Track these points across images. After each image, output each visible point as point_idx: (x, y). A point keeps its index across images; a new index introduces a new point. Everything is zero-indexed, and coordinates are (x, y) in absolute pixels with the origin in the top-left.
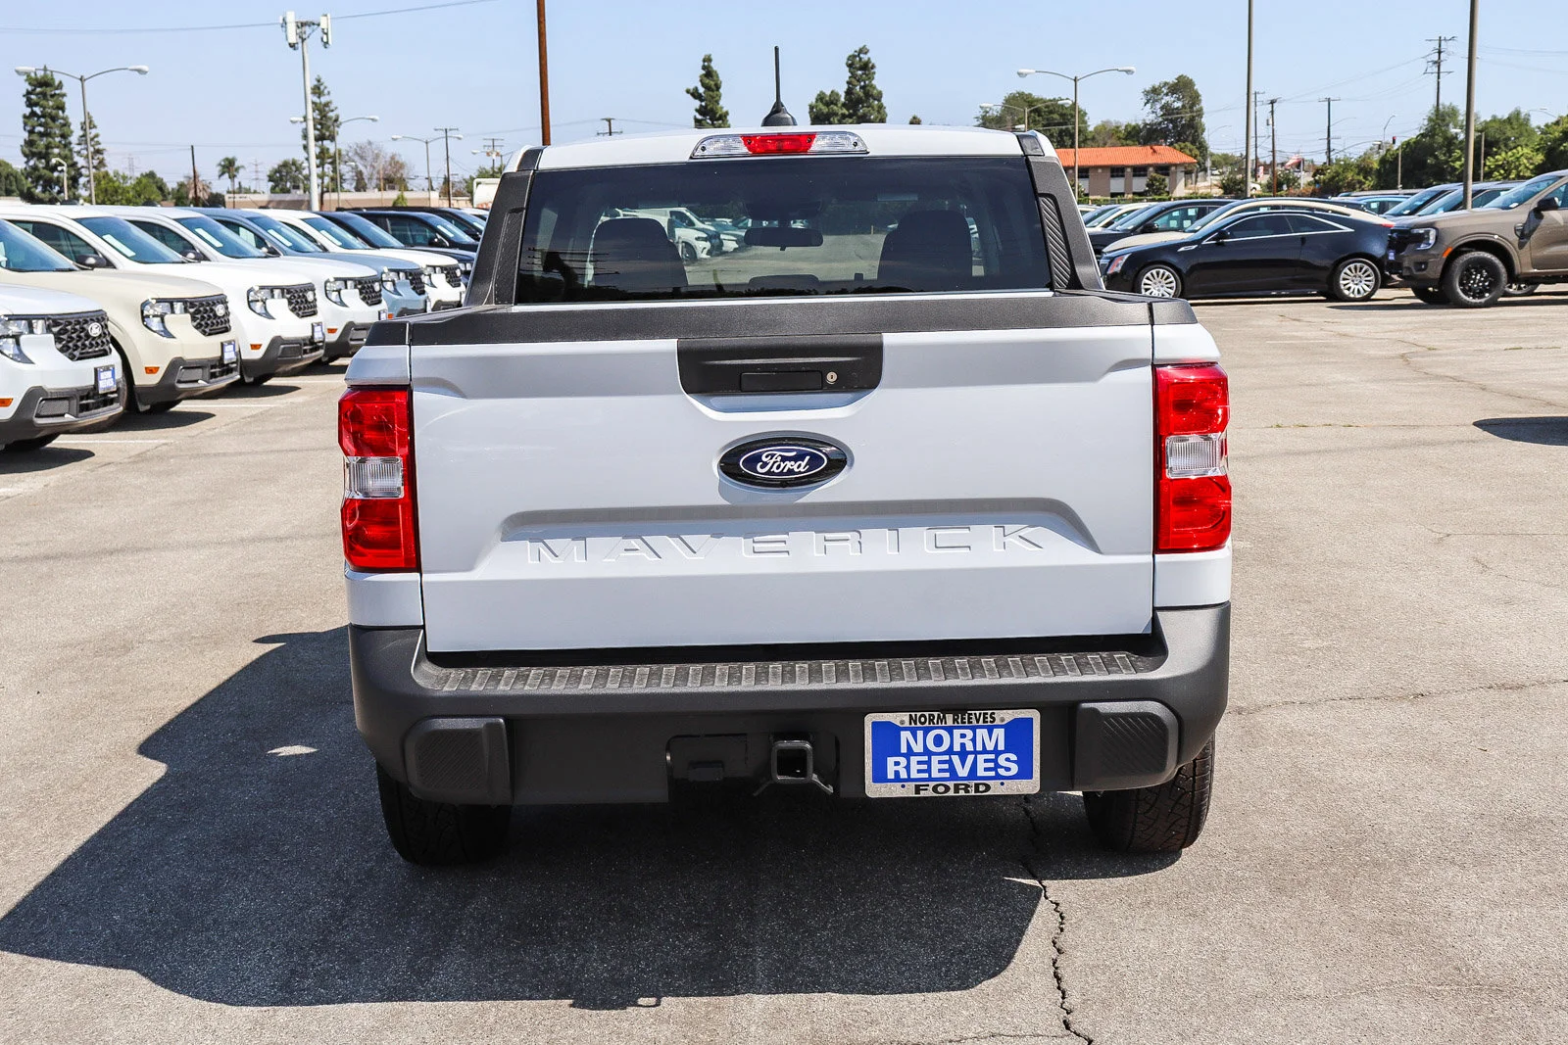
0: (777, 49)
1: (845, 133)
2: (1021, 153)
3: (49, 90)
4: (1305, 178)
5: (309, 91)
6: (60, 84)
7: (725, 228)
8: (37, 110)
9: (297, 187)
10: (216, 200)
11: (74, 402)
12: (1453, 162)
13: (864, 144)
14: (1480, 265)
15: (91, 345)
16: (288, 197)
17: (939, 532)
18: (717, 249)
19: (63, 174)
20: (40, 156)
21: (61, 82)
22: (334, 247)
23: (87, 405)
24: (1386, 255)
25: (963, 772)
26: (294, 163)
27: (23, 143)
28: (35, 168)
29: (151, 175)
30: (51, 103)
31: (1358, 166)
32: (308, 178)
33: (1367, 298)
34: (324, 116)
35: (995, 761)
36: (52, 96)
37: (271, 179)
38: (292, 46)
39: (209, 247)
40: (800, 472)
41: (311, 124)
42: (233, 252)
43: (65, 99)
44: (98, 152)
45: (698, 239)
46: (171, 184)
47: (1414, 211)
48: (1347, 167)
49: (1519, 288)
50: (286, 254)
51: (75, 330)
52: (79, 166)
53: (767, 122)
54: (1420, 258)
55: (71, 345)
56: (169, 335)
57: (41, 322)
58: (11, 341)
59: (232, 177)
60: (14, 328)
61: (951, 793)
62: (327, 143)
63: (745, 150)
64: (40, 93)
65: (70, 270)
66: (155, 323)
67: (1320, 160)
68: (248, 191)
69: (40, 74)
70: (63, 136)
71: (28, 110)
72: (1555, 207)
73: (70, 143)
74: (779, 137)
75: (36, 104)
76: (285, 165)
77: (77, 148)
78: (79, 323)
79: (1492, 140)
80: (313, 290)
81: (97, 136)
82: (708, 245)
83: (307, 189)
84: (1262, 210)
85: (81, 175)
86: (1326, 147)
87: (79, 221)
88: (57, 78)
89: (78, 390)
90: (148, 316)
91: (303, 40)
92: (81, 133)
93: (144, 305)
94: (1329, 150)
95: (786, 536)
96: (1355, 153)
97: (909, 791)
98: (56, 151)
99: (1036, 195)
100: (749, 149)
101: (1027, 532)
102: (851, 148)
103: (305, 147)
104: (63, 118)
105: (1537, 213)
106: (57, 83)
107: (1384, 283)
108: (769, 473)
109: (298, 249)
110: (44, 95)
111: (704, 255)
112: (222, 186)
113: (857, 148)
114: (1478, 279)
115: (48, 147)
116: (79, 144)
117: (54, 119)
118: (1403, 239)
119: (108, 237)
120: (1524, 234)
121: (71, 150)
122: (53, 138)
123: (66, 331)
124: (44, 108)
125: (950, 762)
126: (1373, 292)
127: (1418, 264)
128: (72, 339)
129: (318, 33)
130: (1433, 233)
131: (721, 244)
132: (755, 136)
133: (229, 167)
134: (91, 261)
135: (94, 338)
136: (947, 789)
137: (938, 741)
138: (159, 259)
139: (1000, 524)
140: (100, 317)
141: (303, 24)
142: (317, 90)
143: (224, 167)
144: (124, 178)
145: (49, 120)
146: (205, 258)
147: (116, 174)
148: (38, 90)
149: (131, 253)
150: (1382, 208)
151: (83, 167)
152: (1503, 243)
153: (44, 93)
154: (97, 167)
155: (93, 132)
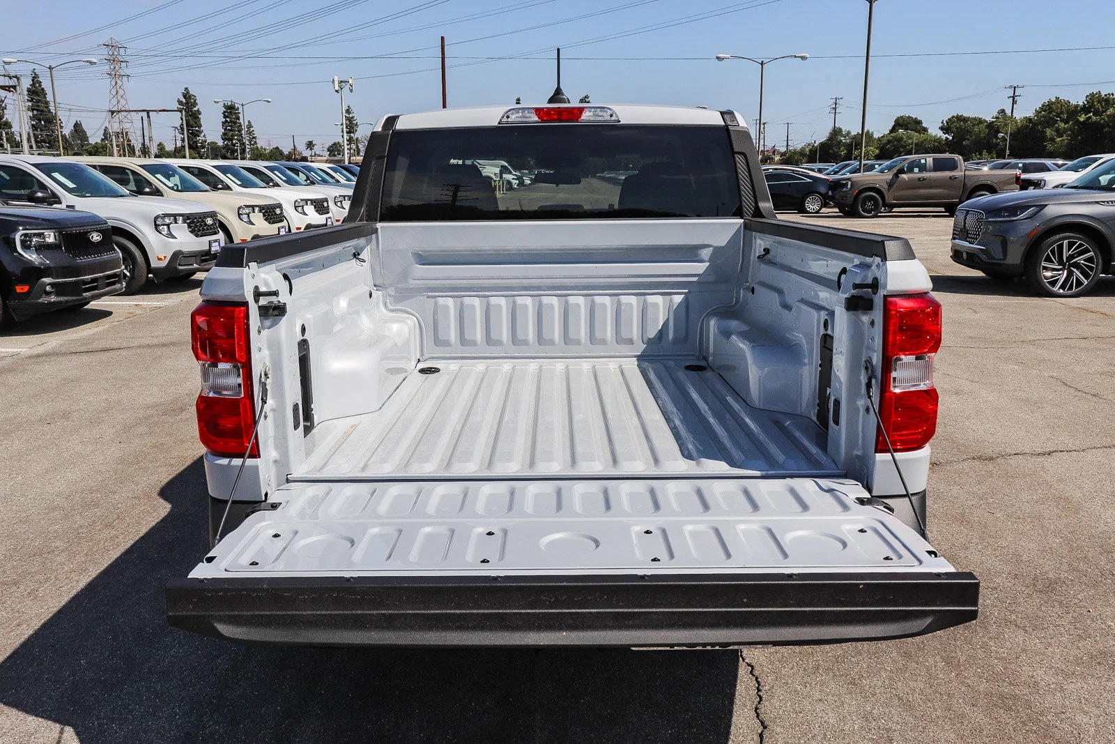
0: (558, 50)
1: (604, 108)
2: (723, 123)
3: (233, 111)
4: (777, 158)
5: (344, 112)
6: (238, 108)
7: (525, 174)
8: (228, 119)
9: (339, 154)
10: (305, 159)
11: (198, 258)
12: (841, 152)
13: (617, 116)
14: (871, 198)
15: (208, 229)
16: (336, 158)
18: (521, 183)
19: (238, 147)
20: (229, 140)
22: (343, 181)
23: (206, 259)
24: (828, 193)
26: (339, 143)
27: (222, 134)
28: (227, 145)
29: (277, 148)
30: (234, 117)
31: (800, 153)
32: (344, 150)
33: (817, 212)
34: (351, 123)
36: (235, 113)
37: (328, 150)
38: (336, 91)
39: (279, 180)
41: (345, 126)
42: (291, 182)
43: (240, 115)
44: (254, 138)
45: (513, 179)
46: (286, 153)
47: (836, 173)
48: (795, 152)
49: (885, 209)
50: (319, 184)
51: (199, 222)
52: (246, 144)
53: (550, 101)
54: (842, 194)
55: (196, 229)
56: (253, 224)
57: (181, 218)
58: (165, 227)
59: (311, 149)
60: (167, 221)
62: (352, 135)
63: (536, 119)
65: (206, 191)
66: (245, 217)
67: (783, 149)
68: (319, 156)
69: (230, 103)
70: (239, 131)
71: (224, 120)
72: (904, 173)
73: (242, 134)
74: (559, 110)
75: (228, 117)
76: (335, 144)
77: (245, 136)
78: (200, 218)
79: (856, 142)
80: (327, 201)
81: (253, 131)
82: (517, 182)
83: (343, 155)
84: (770, 171)
85: (246, 148)
86: (786, 144)
87: (214, 167)
88: (236, 106)
89: (200, 251)
90: (241, 214)
91: (342, 89)
92: (247, 129)
93: (239, 208)
94: (788, 145)
96: (799, 147)
98: (236, 137)
99: (733, 153)
100: (539, 118)
102: (609, 118)
103: (343, 136)
104: (239, 123)
105: (896, 175)
107: (825, 205)
109: (324, 181)
110: (231, 113)
111: (515, 186)
112: (307, 153)
113: (613, 118)
114: (869, 205)
115: (233, 136)
116: (246, 134)
117: (235, 123)
118: (836, 185)
119: (229, 175)
120: (890, 184)
121: (242, 137)
122: (235, 132)
123: (194, 222)
124: (231, 119)
126: (820, 209)
127: (842, 197)
128: (197, 226)
129: (348, 86)
130: (849, 183)
131: (524, 182)
132: (543, 109)
133: (310, 145)
134: (220, 186)
135: (209, 226)
138: (254, 185)
140: (213, 215)
141: (342, 82)
142: (348, 111)
143: (308, 145)
144: (265, 149)
145: (233, 124)
146: (278, 186)
147: (262, 148)
148: (229, 111)
149: (239, 183)
150: (820, 171)
152: (882, 189)
153: (231, 112)
154: (253, 145)
155: (252, 129)
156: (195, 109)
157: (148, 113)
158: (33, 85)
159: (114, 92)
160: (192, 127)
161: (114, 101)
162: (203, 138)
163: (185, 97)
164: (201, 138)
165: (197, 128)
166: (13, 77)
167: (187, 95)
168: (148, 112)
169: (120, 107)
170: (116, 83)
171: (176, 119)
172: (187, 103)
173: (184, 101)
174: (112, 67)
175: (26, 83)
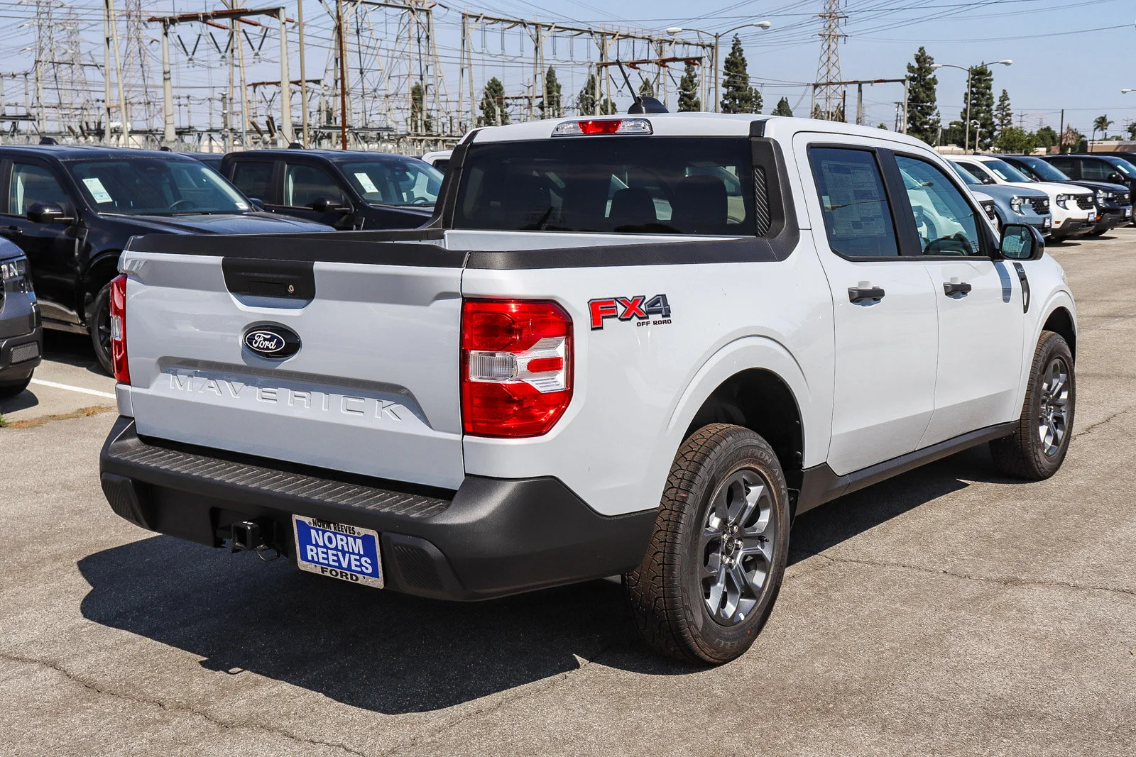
3: (984, 78)
6: (990, 73)
8: (974, 89)
17: (350, 400)
21: (991, 72)
25: (345, 565)
27: (962, 111)
30: (983, 85)
35: (359, 561)
36: (985, 80)
40: (272, 349)
43: (992, 82)
44: (1009, 115)
52: (995, 124)
59: (1102, 129)
61: (339, 577)
64: (977, 79)
69: (979, 66)
70: (988, 106)
71: (969, 90)
73: (991, 110)
75: (974, 86)
77: (995, 113)
81: (1009, 105)
85: (996, 130)
88: (989, 69)
92: (999, 103)
95: (276, 390)
97: (318, 570)
98: (982, 115)
101: (395, 407)
104: (989, 95)
106: (988, 72)
108: (258, 347)
110: (979, 80)
115: (977, 112)
116: (996, 110)
117: (983, 95)
121: (991, 115)
122: (981, 107)
124: (979, 88)
125: (337, 555)
136: (337, 574)
137: (330, 540)
139: (380, 398)
143: (1099, 122)
144: (1024, 131)
145: (980, 96)
148: (976, 77)
151: (997, 125)
153: (980, 77)
154: (1005, 125)
155: (1007, 102)
156: (930, 76)
157: (860, 86)
158: (733, 54)
159: (825, 59)
160: (923, 102)
161: (824, 71)
162: (936, 117)
163: (918, 60)
164: (932, 118)
165: (929, 104)
166: (708, 46)
167: (922, 58)
168: (860, 84)
169: (830, 78)
170: (829, 46)
171: (901, 93)
172: (920, 69)
173: (916, 66)
174: (827, 25)
175: (724, 52)
